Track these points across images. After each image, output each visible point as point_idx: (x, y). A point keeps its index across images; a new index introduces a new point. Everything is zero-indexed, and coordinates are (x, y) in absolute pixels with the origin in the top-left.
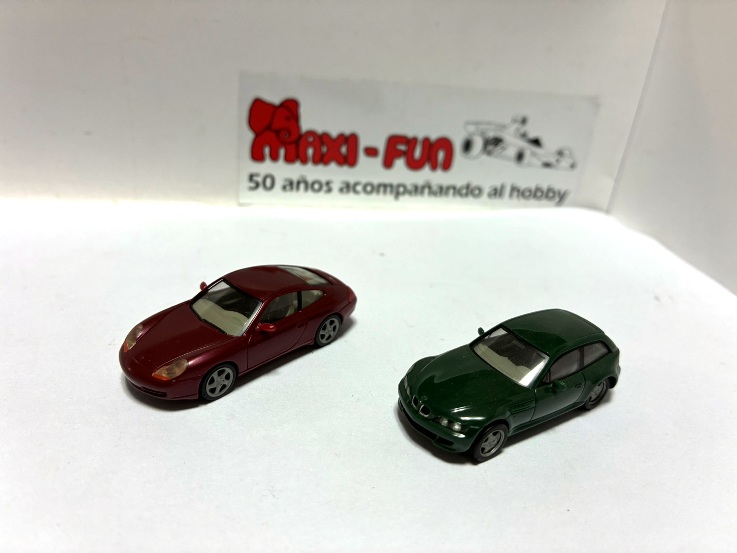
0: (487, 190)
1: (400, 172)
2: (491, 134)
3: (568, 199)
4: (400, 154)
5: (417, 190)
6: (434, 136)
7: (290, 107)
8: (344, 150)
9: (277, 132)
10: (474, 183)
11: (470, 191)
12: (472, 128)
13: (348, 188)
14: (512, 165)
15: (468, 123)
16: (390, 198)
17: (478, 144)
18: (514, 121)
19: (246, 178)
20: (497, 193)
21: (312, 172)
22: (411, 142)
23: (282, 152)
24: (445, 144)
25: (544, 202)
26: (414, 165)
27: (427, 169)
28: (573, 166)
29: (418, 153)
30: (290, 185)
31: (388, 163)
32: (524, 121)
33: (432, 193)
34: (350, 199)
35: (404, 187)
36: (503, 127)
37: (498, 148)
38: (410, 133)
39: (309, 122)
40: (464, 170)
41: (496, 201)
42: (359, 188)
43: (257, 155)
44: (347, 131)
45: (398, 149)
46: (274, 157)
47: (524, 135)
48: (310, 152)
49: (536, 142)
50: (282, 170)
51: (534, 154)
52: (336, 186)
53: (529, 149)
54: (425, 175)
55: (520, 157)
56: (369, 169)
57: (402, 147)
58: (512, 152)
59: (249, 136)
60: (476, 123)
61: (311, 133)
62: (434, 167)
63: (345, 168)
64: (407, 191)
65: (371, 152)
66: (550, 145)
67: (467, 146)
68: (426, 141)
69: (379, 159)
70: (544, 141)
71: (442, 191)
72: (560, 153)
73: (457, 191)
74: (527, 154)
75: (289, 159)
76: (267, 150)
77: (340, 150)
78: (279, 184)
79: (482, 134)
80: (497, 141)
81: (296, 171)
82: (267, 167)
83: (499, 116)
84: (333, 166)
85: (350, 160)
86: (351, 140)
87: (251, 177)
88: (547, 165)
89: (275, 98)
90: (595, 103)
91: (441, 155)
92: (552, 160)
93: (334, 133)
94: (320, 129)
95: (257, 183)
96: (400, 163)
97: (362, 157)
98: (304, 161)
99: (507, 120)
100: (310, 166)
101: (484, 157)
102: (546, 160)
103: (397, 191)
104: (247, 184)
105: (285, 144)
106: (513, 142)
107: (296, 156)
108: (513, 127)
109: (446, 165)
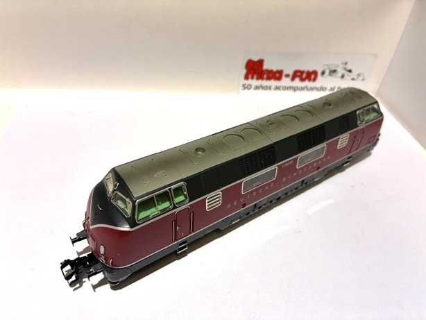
0: (328, 88)
1: (297, 83)
2: (333, 69)
5: (302, 89)
6: (311, 70)
7: (261, 62)
8: (277, 75)
9: (255, 70)
10: (324, 86)
11: (322, 89)
12: (326, 67)
13: (277, 88)
14: (339, 80)
15: (325, 65)
16: (292, 91)
17: (327, 72)
18: (342, 63)
19: (241, 85)
20: (332, 90)
21: (265, 83)
22: (302, 72)
23: (255, 76)
24: (315, 73)
26: (302, 80)
28: (363, 80)
29: (304, 76)
30: (257, 88)
31: (293, 79)
32: (346, 64)
33: (308, 90)
34: (278, 91)
35: (297, 88)
36: (337, 66)
37: (334, 74)
39: (266, 66)
40: (321, 82)
42: (281, 88)
43: (246, 77)
44: (279, 69)
45: (298, 75)
46: (252, 78)
47: (345, 69)
48: (265, 76)
49: (350, 71)
50: (254, 82)
51: (348, 76)
52: (273, 88)
53: (346, 73)
54: (306, 83)
55: (343, 76)
56: (286, 82)
57: (299, 74)
58: (340, 75)
59: (244, 71)
60: (327, 65)
61: (267, 70)
62: (310, 80)
63: (277, 81)
64: (299, 90)
65: (287, 76)
66: (355, 72)
67: (323, 73)
68: (308, 72)
70: (353, 70)
71: (312, 89)
72: (359, 75)
73: (317, 89)
74: (346, 75)
75: (258, 79)
76: (250, 76)
77: (276, 75)
78: (253, 87)
79: (329, 69)
80: (335, 71)
81: (259, 82)
82: (250, 82)
83: (336, 62)
84: (273, 81)
85: (279, 78)
86: (280, 72)
87: (244, 85)
88: (353, 79)
89: (256, 60)
90: (375, 56)
91: (313, 77)
92: (355, 77)
95: (245, 87)
96: (297, 80)
98: (263, 79)
99: (339, 63)
100: (264, 81)
101: (329, 77)
102: (352, 77)
103: (295, 89)
104: (242, 88)
105: (255, 73)
106: (341, 71)
107: (260, 77)
108: (341, 66)
109: (315, 80)
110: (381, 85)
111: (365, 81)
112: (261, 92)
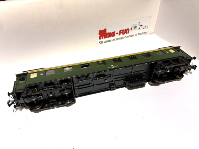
0: (135, 35)
1: (122, 35)
2: (135, 26)
3: (147, 34)
4: (121, 33)
5: (124, 38)
6: (126, 29)
7: (105, 30)
8: (113, 34)
11: (132, 36)
12: (132, 26)
13: (114, 40)
14: (138, 30)
16: (120, 40)
17: (133, 28)
20: (136, 35)
21: (108, 39)
22: (123, 31)
23: (104, 37)
24: (128, 29)
25: (143, 34)
26: (123, 34)
27: (125, 34)
29: (124, 32)
30: (105, 42)
31: (120, 35)
32: (140, 23)
33: (127, 37)
38: (123, 29)
39: (107, 32)
40: (131, 33)
41: (136, 36)
42: (115, 40)
43: (100, 39)
44: (113, 31)
46: (103, 38)
47: (140, 25)
48: (108, 36)
49: (142, 25)
50: (104, 40)
52: (112, 40)
53: (140, 27)
54: (126, 35)
55: (139, 28)
56: (117, 36)
57: (122, 32)
58: (138, 28)
59: (99, 36)
60: (133, 25)
61: (108, 33)
62: (126, 33)
63: (113, 37)
64: (123, 38)
65: (117, 33)
66: (144, 26)
67: (131, 29)
68: (125, 29)
69: (118, 34)
71: (128, 37)
72: (145, 26)
73: (130, 36)
74: (140, 28)
75: (105, 38)
76: (101, 37)
77: (112, 34)
78: (104, 42)
79: (134, 26)
80: (136, 27)
81: (106, 39)
82: (102, 40)
83: (135, 23)
84: (111, 37)
85: (114, 36)
86: (114, 33)
87: (99, 42)
88: (143, 29)
89: (103, 30)
90: (150, 17)
91: (127, 31)
92: (144, 28)
93: (111, 32)
94: (109, 32)
96: (121, 34)
97: (116, 34)
98: (107, 38)
99: (137, 23)
100: (108, 38)
101: (134, 30)
103: (121, 38)
104: (99, 44)
105: (104, 36)
106: (138, 26)
107: (106, 37)
108: (138, 24)
109: (128, 33)
110: (155, 29)
111: (148, 28)
112: (107, 43)
